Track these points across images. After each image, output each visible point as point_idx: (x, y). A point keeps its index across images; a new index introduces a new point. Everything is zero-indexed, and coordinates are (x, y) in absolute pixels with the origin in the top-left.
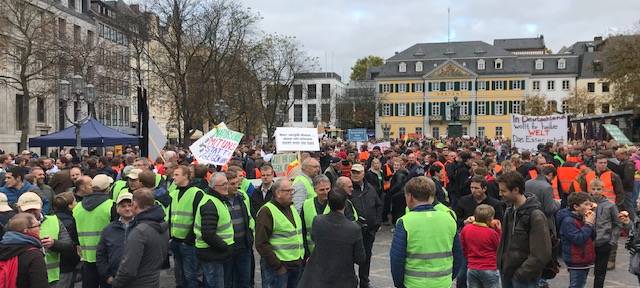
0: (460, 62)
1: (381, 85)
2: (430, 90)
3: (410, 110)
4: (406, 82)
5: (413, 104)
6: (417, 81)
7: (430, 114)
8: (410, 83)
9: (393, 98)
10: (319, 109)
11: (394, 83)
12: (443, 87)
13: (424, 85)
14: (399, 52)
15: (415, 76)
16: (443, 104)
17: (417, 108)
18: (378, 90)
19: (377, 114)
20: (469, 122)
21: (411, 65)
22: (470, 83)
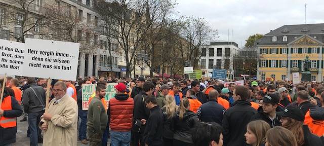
0: (313, 36)
1: (261, 49)
2: (292, 52)
3: (279, 64)
4: (277, 48)
5: (281, 61)
6: (284, 47)
7: (291, 67)
8: (279, 48)
9: (267, 57)
10: (223, 62)
11: (269, 48)
12: (300, 51)
13: (288, 49)
14: (273, 30)
15: (282, 44)
16: (300, 62)
17: (284, 63)
18: (259, 52)
19: (258, 66)
20: (317, 73)
21: (280, 38)
22: (319, 49)
